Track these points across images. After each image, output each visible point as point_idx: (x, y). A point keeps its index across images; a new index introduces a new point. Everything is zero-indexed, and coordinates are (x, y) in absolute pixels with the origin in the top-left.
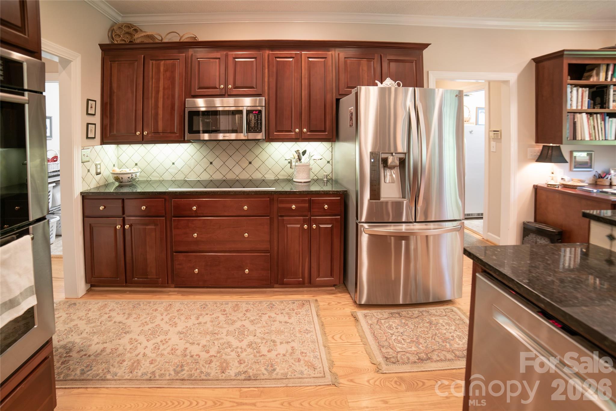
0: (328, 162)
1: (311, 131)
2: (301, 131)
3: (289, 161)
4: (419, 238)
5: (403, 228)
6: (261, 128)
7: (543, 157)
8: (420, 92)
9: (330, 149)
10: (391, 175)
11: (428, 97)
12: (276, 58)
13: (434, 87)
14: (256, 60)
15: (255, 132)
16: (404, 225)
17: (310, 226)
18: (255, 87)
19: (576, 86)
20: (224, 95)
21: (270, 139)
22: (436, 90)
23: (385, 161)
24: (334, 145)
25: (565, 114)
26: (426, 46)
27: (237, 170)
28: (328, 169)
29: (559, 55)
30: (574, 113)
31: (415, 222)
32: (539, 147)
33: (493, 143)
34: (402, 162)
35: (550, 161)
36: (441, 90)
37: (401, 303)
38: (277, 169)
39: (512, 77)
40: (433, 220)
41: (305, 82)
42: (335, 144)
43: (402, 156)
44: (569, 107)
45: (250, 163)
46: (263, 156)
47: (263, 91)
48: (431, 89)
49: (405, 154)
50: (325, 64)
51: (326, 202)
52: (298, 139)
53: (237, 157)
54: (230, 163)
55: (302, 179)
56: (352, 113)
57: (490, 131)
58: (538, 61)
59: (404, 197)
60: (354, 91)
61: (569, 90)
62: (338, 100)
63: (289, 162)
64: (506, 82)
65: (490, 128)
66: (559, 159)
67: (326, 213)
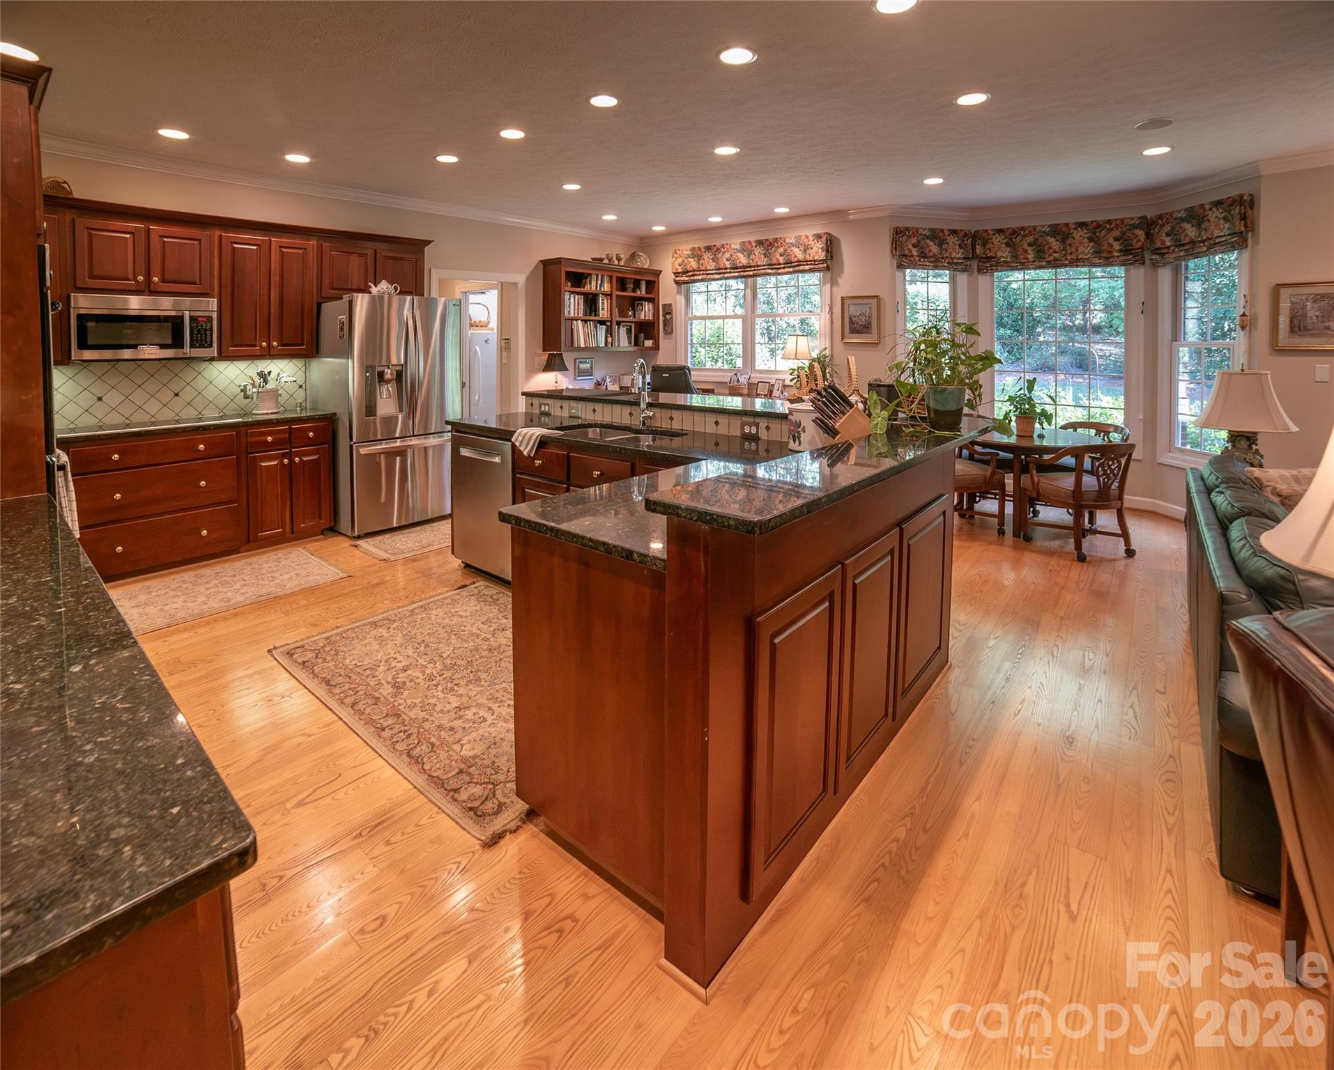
0: (301, 387)
1: (283, 345)
2: (269, 345)
3: (242, 388)
4: (416, 450)
5: (398, 443)
6: (211, 341)
7: (548, 367)
8: (420, 302)
9: (303, 369)
10: (388, 390)
11: (429, 307)
12: (232, 243)
13: (437, 296)
14: (200, 243)
15: (201, 346)
16: (399, 440)
17: (291, 460)
18: (198, 282)
19: (573, 293)
20: (143, 291)
21: (223, 356)
22: (439, 299)
23: (381, 375)
24: (309, 364)
25: (563, 321)
26: (429, 242)
27: (153, 407)
28: (300, 396)
29: (558, 261)
30: (572, 320)
31: (414, 436)
32: (545, 357)
33: (505, 354)
34: (399, 375)
35: (553, 370)
36: (443, 299)
37: (395, 525)
38: (222, 402)
39: (520, 279)
40: (433, 431)
41: (275, 279)
42: (309, 361)
43: (399, 368)
44: (566, 313)
45: (177, 395)
46: (200, 383)
47: (212, 289)
48: (433, 298)
49: (402, 365)
50: (304, 256)
51: (309, 429)
52: (265, 355)
53: (152, 386)
54: (139, 396)
55: (269, 409)
56: (343, 323)
57: (502, 339)
58: (546, 264)
59: (401, 411)
60: (346, 297)
61: (567, 296)
62: (319, 306)
63: (242, 390)
64: (515, 284)
65: (501, 335)
66: (562, 368)
67: (310, 442)
